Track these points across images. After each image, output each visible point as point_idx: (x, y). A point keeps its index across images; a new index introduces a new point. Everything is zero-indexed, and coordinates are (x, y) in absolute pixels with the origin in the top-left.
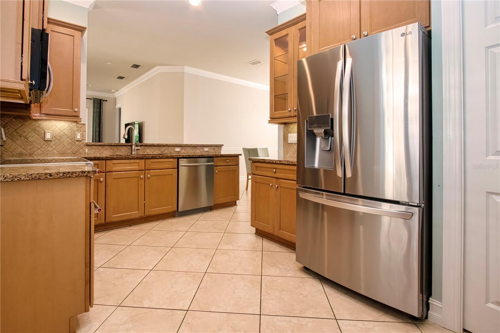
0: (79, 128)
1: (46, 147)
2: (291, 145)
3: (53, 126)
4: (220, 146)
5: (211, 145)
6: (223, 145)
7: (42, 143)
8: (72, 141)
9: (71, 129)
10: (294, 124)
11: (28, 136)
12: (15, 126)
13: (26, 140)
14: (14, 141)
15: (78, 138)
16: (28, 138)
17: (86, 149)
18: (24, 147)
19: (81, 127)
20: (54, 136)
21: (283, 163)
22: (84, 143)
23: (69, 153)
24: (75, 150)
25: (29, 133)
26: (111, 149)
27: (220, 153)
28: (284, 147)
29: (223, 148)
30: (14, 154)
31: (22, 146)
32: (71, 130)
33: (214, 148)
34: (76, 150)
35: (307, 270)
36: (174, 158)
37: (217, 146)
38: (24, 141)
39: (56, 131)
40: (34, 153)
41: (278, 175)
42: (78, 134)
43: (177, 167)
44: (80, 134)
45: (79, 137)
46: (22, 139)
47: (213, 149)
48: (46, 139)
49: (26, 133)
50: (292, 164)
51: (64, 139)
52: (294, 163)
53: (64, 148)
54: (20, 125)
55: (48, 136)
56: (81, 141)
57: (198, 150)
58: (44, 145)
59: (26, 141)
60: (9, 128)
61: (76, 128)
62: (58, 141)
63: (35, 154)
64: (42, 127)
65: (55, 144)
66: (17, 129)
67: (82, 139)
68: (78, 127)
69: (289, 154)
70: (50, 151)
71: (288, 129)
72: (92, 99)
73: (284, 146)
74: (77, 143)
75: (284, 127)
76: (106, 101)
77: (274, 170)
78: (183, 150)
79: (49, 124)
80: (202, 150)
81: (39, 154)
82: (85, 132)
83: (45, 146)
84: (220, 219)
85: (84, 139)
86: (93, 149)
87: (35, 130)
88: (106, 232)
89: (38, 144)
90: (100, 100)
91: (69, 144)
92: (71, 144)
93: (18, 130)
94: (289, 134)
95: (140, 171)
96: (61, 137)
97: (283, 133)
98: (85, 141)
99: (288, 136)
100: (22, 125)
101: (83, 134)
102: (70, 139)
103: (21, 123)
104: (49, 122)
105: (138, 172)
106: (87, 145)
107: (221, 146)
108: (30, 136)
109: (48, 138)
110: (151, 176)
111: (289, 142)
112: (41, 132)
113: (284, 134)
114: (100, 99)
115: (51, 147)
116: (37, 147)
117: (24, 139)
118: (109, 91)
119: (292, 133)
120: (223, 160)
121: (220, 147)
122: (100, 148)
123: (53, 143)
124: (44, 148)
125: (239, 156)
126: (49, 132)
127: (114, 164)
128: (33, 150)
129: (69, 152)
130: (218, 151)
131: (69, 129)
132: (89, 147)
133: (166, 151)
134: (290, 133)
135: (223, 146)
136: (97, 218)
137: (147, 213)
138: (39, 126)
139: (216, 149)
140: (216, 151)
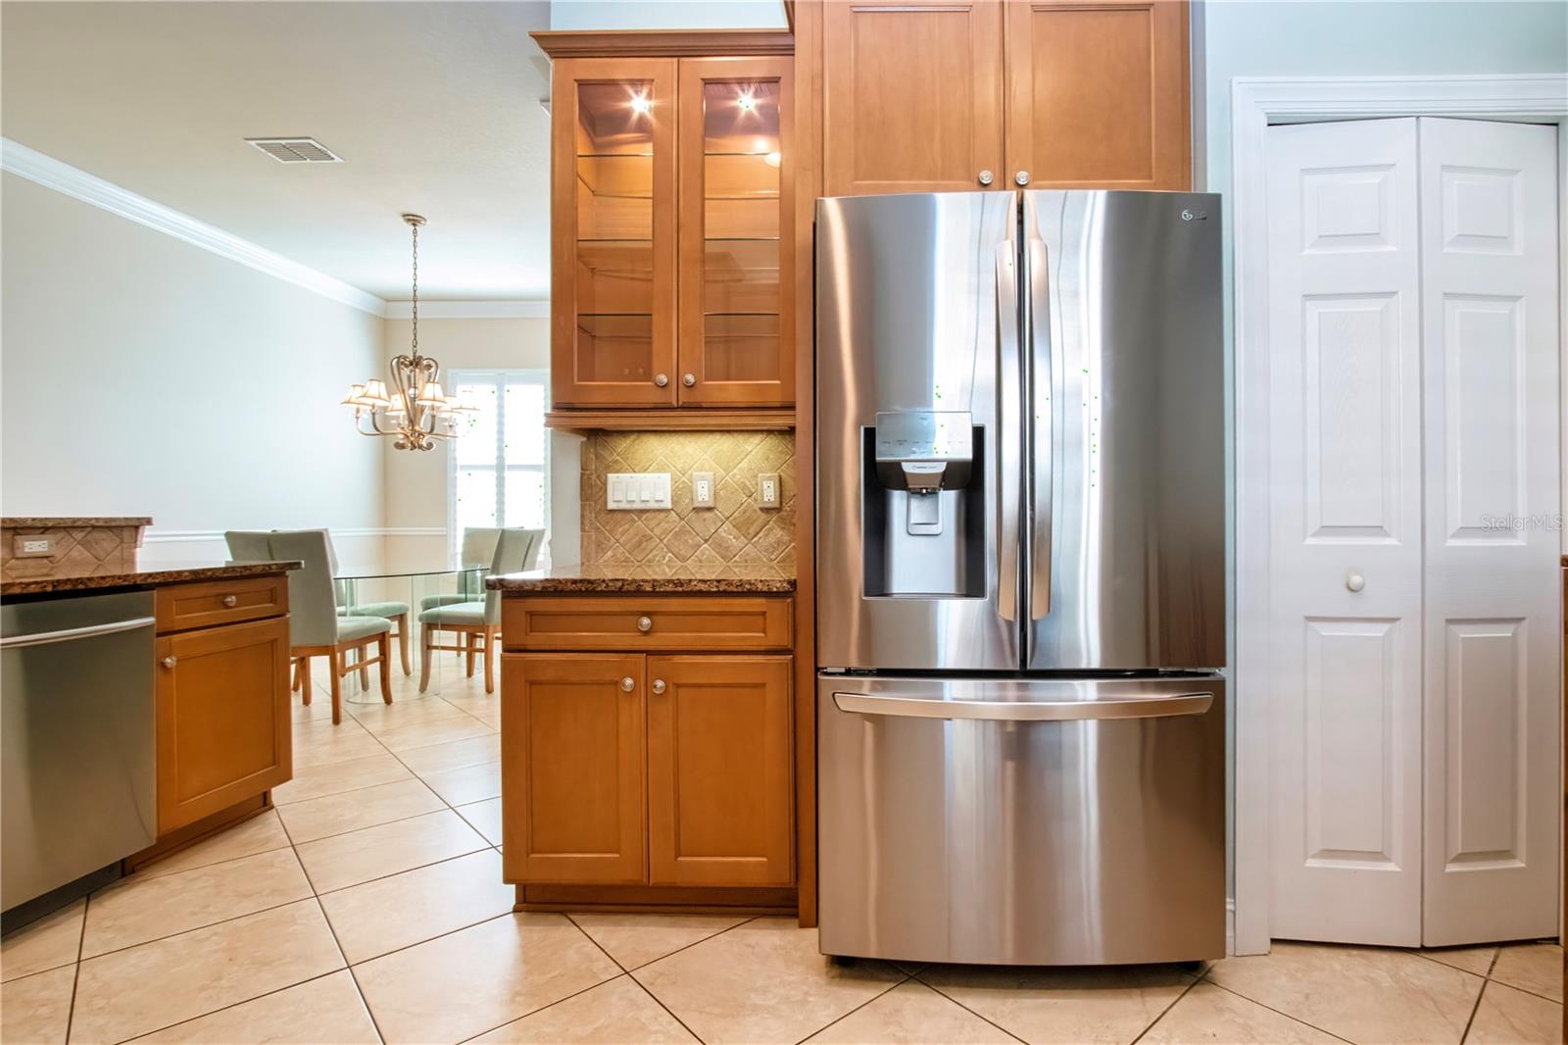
2: (619, 516)
4: (129, 529)
5: (75, 520)
6: (148, 521)
10: (633, 437)
21: (697, 588)
27: (132, 561)
28: (582, 523)
29: (146, 534)
33: (89, 538)
35: (848, 967)
37: (110, 528)
41: (662, 640)
47: (83, 543)
50: (740, 589)
52: (748, 586)
69: (610, 553)
71: (605, 454)
73: (587, 522)
75: (584, 447)
77: (646, 621)
84: (248, 906)
94: (611, 476)
97: (580, 471)
99: (605, 484)
107: (137, 528)
111: (611, 505)
113: (582, 475)
119: (625, 472)
120: (206, 596)
121: (126, 534)
125: (288, 573)
130: (117, 553)
134: (618, 472)
135: (147, 527)
139: (106, 542)
140: (101, 554)
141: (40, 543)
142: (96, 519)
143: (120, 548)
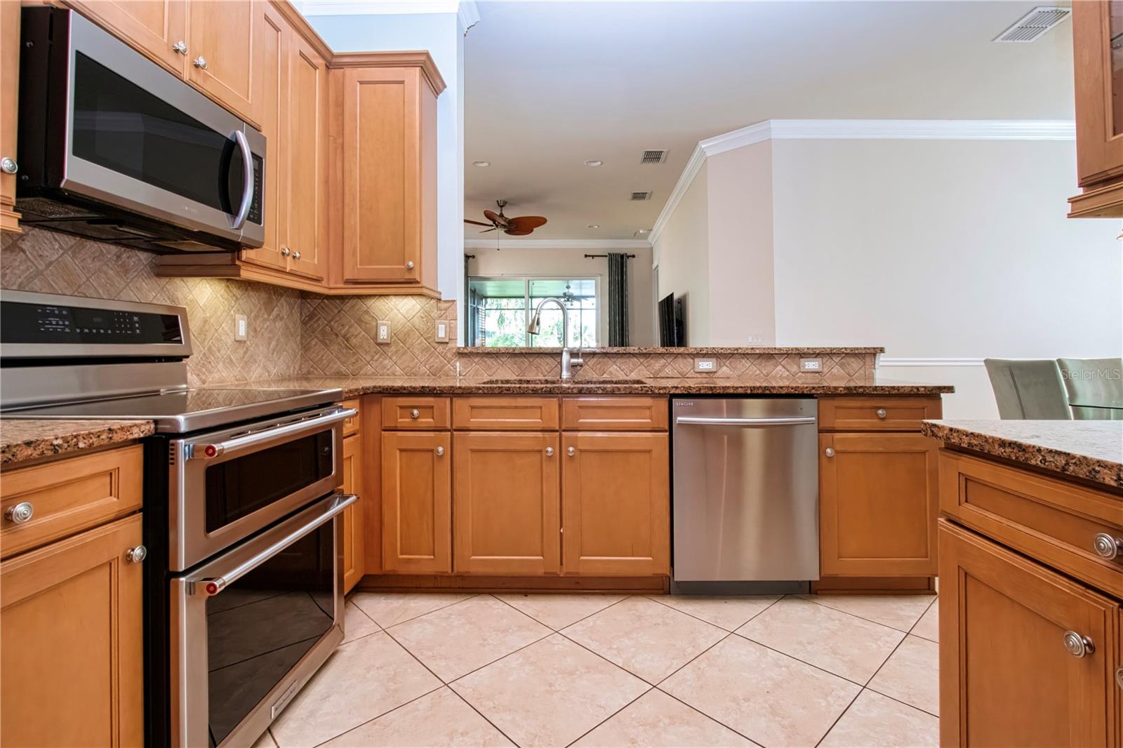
0: (442, 312)
1: (381, 359)
3: (392, 310)
4: (871, 354)
5: (832, 349)
6: (882, 350)
7: (374, 350)
8: (429, 343)
9: (427, 314)
11: (348, 335)
12: (328, 313)
13: (346, 342)
14: (326, 345)
15: (440, 336)
16: (348, 339)
17: (458, 364)
18: (343, 359)
19: (446, 309)
20: (394, 334)
22: (453, 348)
23: (424, 374)
24: (436, 365)
25: (350, 327)
26: (515, 364)
27: (872, 378)
29: (881, 359)
30: (328, 373)
31: (340, 355)
32: (426, 316)
33: (843, 361)
34: (437, 367)
36: (660, 396)
37: (855, 354)
38: (343, 345)
39: (399, 322)
40: (359, 372)
42: (440, 326)
43: (667, 427)
44: (444, 326)
45: (442, 334)
46: (339, 340)
47: (842, 366)
48: (379, 341)
49: (346, 329)
51: (414, 339)
53: (414, 363)
54: (336, 312)
55: (383, 334)
56: (447, 343)
57: (780, 368)
58: (376, 353)
59: (346, 345)
60: (318, 319)
61: (436, 311)
62: (401, 344)
63: (361, 375)
64: (374, 313)
65: (397, 352)
66: (331, 321)
67: (450, 339)
68: (441, 310)
70: (389, 367)
72: (606, 256)
74: (440, 348)
76: (634, 256)
78: (725, 368)
79: (384, 306)
80: (794, 369)
81: (369, 375)
82: (456, 320)
83: (378, 355)
85: (453, 338)
86: (474, 364)
87: (360, 321)
88: (460, 598)
89: (367, 353)
90: (622, 256)
91: (423, 350)
92: (427, 352)
93: (332, 323)
95: (547, 435)
96: (407, 334)
98: (456, 343)
100: (339, 312)
101: (452, 325)
102: (425, 339)
103: (337, 308)
104: (384, 301)
105: (540, 434)
106: (459, 353)
107: (875, 355)
108: (352, 335)
109: (383, 339)
110: (581, 451)
112: (370, 324)
114: (622, 253)
115: (390, 358)
116: (365, 359)
117: (343, 343)
118: (635, 235)
120: (861, 408)
121: (868, 360)
122: (488, 362)
123: (393, 348)
124: (376, 361)
125: (942, 395)
126: (384, 325)
127: (472, 408)
128: (359, 364)
129: (424, 372)
130: (862, 372)
131: (422, 315)
132: (464, 360)
133: (668, 371)
135: (882, 354)
136: (432, 557)
137: (570, 568)
138: (367, 312)
139: (855, 364)
140: (852, 372)
141: (813, 363)
142: (845, 348)
143: (863, 368)
